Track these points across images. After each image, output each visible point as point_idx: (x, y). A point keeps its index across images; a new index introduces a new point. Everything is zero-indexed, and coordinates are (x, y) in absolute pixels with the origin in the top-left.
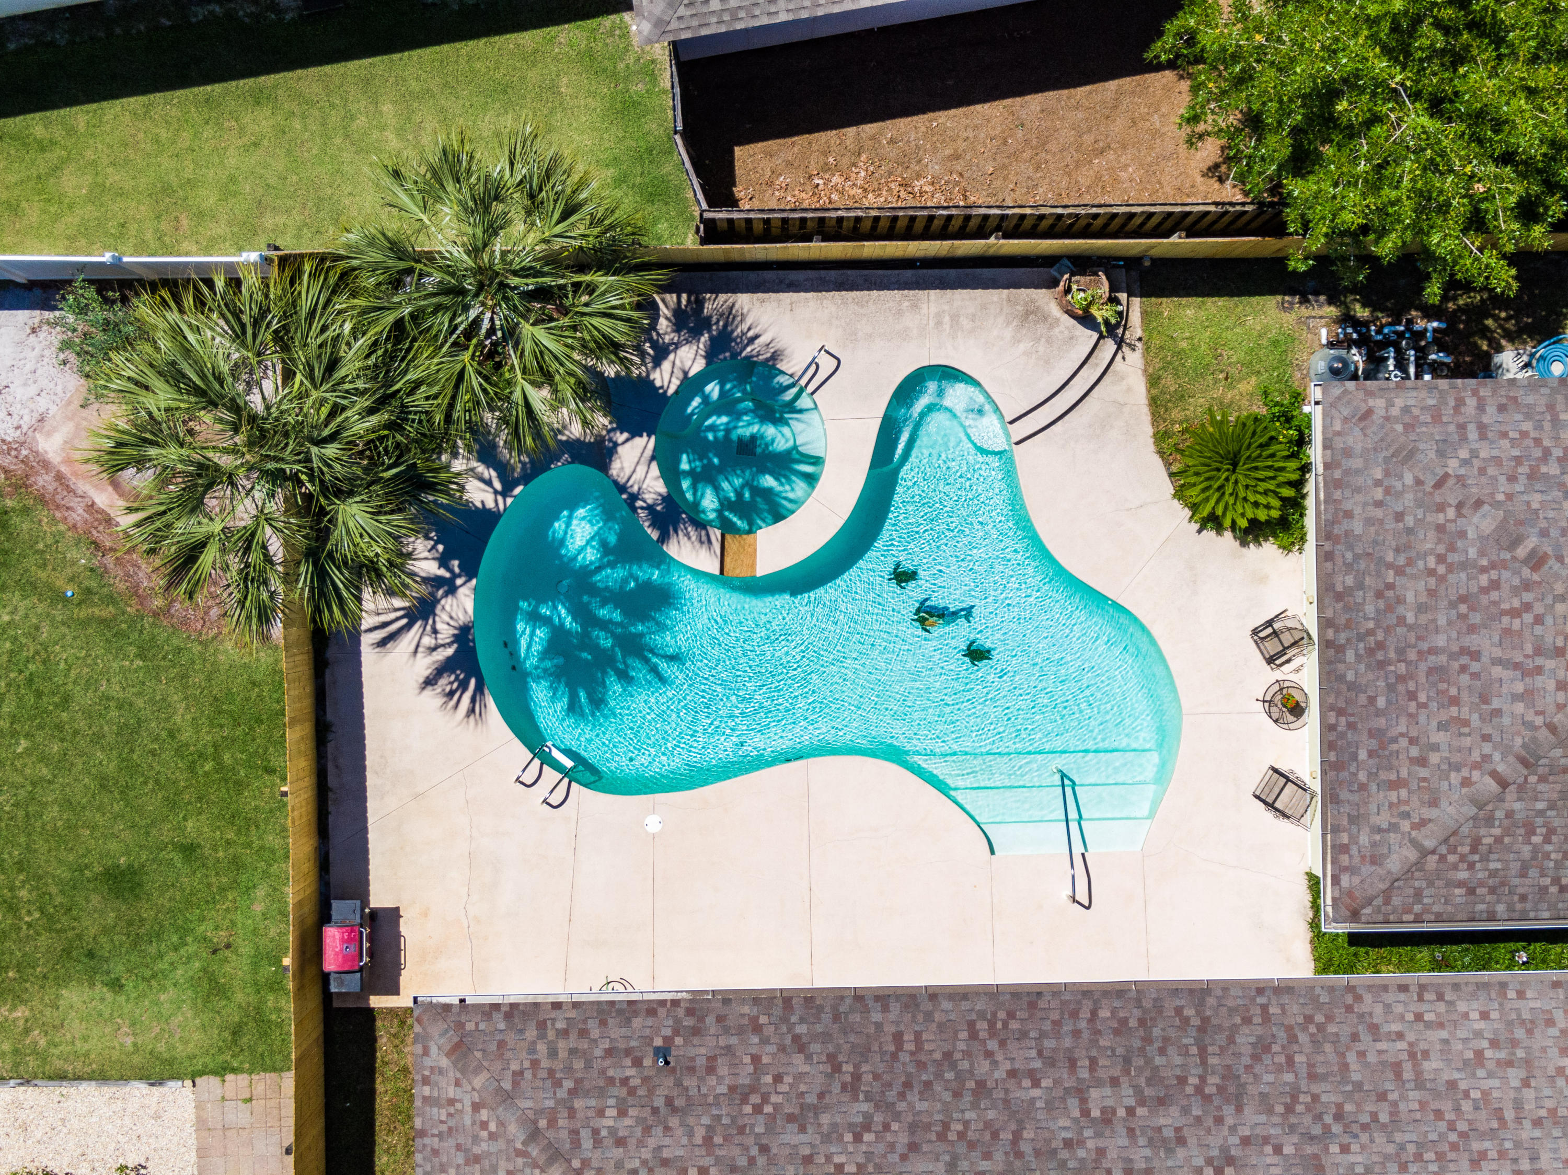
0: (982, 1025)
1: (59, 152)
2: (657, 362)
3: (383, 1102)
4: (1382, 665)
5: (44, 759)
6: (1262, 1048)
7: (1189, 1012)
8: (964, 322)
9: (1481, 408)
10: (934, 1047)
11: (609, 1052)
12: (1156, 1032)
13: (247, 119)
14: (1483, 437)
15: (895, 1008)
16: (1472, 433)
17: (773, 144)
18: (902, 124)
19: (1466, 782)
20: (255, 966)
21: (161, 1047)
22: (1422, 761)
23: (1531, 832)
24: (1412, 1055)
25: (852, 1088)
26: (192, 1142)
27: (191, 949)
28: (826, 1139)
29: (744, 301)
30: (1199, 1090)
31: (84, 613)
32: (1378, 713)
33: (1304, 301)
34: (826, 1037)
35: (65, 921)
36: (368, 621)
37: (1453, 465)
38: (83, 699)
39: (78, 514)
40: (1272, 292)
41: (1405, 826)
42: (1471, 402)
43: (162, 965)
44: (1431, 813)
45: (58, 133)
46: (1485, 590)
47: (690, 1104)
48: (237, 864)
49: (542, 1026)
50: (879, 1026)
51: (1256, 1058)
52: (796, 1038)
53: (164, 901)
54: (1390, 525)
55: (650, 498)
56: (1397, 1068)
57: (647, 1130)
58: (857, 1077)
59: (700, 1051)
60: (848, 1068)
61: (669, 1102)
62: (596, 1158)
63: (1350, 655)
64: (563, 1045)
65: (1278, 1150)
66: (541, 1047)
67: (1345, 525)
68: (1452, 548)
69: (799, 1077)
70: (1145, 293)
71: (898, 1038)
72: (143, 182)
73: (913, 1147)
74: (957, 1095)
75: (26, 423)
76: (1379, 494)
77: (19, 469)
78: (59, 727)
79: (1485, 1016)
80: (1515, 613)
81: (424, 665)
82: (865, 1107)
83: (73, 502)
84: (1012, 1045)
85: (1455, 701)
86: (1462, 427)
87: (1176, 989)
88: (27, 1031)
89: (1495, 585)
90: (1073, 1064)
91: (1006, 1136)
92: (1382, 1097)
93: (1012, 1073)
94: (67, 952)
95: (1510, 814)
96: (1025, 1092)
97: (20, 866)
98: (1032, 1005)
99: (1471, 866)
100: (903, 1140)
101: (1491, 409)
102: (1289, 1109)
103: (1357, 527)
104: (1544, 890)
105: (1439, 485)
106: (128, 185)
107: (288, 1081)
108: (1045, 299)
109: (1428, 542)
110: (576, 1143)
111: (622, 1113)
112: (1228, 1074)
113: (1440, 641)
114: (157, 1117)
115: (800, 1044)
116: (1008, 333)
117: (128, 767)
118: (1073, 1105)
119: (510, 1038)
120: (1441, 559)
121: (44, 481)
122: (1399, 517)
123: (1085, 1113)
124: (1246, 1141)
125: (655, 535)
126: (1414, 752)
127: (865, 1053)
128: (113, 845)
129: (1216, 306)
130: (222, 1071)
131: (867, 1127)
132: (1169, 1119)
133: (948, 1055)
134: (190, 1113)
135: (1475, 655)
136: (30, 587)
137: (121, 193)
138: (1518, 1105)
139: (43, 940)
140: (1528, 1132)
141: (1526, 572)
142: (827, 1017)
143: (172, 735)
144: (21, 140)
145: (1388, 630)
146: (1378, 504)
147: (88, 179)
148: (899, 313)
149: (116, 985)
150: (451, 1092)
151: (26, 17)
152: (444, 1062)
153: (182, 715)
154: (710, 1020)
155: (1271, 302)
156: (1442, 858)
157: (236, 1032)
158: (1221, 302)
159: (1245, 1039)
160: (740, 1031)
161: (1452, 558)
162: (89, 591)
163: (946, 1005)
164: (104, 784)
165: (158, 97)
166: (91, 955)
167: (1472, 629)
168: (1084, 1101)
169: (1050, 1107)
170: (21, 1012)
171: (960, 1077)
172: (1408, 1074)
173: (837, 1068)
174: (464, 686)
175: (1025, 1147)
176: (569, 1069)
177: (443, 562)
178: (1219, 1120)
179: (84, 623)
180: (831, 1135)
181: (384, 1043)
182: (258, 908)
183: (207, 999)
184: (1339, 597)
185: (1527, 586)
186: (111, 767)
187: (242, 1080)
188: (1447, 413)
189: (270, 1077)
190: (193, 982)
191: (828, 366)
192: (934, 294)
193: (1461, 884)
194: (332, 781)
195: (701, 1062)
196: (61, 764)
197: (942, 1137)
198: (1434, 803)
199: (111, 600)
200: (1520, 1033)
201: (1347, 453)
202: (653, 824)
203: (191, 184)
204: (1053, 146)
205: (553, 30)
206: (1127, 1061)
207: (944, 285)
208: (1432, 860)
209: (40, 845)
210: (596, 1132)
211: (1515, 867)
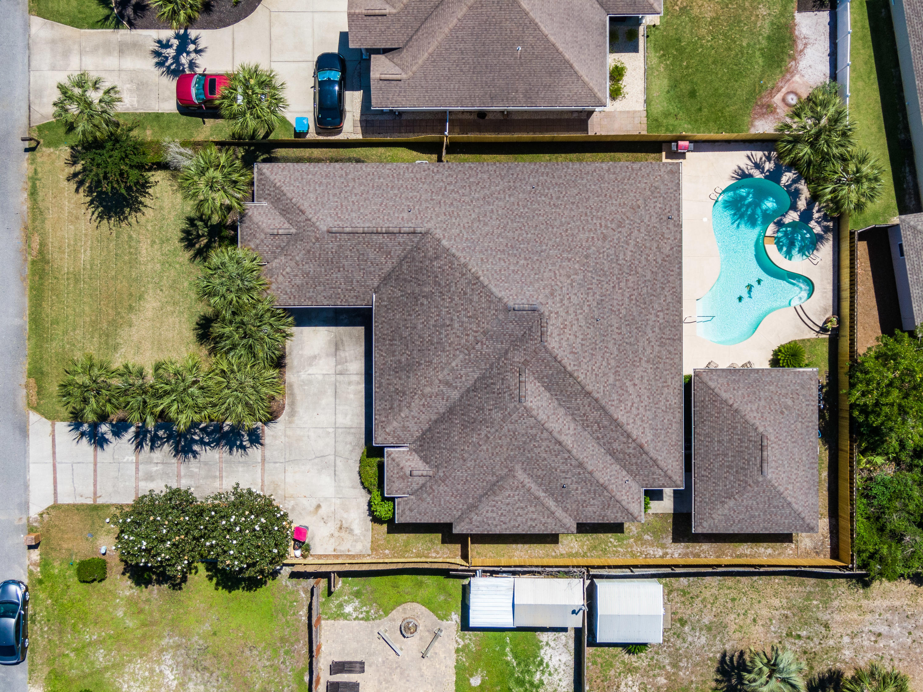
0: (674, 290)
1: (867, 81)
2: (817, 222)
3: (639, 155)
4: (755, 382)
5: (722, 76)
6: (670, 353)
7: (677, 337)
8: (824, 295)
9: (813, 406)
10: (671, 279)
11: (671, 206)
12: (673, 329)
13: (875, 126)
14: (807, 405)
15: (678, 270)
16: (808, 403)
17: (867, 251)
18: (872, 281)
19: (731, 398)
20: (673, 125)
21: (653, 102)
22: (734, 389)
23: (718, 413)
24: (668, 386)
25: (664, 260)
26: (631, 110)
27: (676, 110)
28: (654, 253)
29: (831, 243)
30: (662, 337)
31: (757, 85)
32: (744, 381)
33: (827, 377)
34: (673, 254)
35: (684, 80)
36: (754, 153)
37: (801, 397)
38: (736, 85)
39: (780, 84)
40: (830, 369)
41: (719, 386)
42: (813, 403)
43: (673, 103)
44: (723, 391)
45: (872, 81)
46: (774, 402)
47: (661, 223)
48: (696, 121)
49: (676, 191)
50: (675, 267)
51: (668, 351)
52: (673, 248)
53: (688, 104)
54: (787, 384)
55: (784, 220)
56: (666, 382)
57: (656, 213)
58: (665, 261)
59: (671, 226)
60: (667, 259)
61: (662, 219)
62: (652, 202)
63: (756, 375)
64: (672, 195)
65: (651, 353)
66: (672, 190)
67: (786, 375)
68: (783, 396)
69: (666, 248)
70: (830, 338)
71: (672, 271)
72: (860, 101)
73: (653, 272)
74: (662, 283)
75: (803, 72)
76: (794, 382)
77: (791, 70)
78: (730, 79)
79: (675, 403)
80: (770, 408)
81: (743, 166)
82: (660, 263)
83: (783, 83)
84: (671, 296)
85: (748, 396)
86: (808, 401)
87: (681, 334)
88: (657, 71)
89: (776, 405)
90: (667, 309)
91: (654, 293)
92: (661, 378)
93: (666, 296)
94: (677, 81)
95: (723, 408)
96: (663, 299)
97: (697, 70)
98: (678, 302)
99: (709, 401)
100: (654, 270)
101: (812, 408)
102: (658, 357)
103: (786, 377)
104: (702, 418)
105: (797, 394)
106: (859, 97)
107: (644, 133)
108: (829, 314)
109: (784, 391)
110: (654, 198)
111: (660, 208)
112: (665, 344)
113: (762, 393)
114: (637, 101)
115: (672, 249)
116: (822, 305)
117: (720, 96)
118: (659, 309)
119: (674, 184)
120: (780, 394)
121: (788, 76)
122: (789, 386)
123: (658, 311)
124: (653, 346)
125: (775, 221)
126: (736, 388)
127: (670, 263)
128: (701, 92)
129: (826, 355)
130: (647, 116)
131: (656, 262)
132: (657, 330)
133: (669, 282)
134: (637, 109)
135: (760, 400)
136: (763, 72)
137: (858, 96)
138: (659, 408)
139: (679, 75)
140: (654, 409)
141: (779, 411)
142: (677, 255)
143: (728, 106)
144: (870, 73)
145: (763, 383)
146: (791, 381)
147: (861, 88)
148: (827, 279)
149: (668, 92)
150: (662, 170)
151: (900, 74)
152: (669, 169)
153: (732, 108)
154: (676, 229)
155: (827, 369)
156: (711, 394)
157: (656, 120)
158: (827, 357)
159: (671, 349)
160: (674, 236)
161: (781, 396)
162: (762, 87)
163: (679, 282)
164: (716, 90)
165: (880, 105)
166: (676, 86)
167: (765, 400)
168: (660, 311)
169: (660, 303)
170: (662, 70)
171: (665, 284)
172: (665, 384)
173: (667, 257)
174: (738, 175)
175: (652, 297)
176: (668, 196)
177: (768, 171)
178: (657, 341)
179: (754, 85)
180: (655, 255)
181: (653, 155)
182: (686, 126)
183: (664, 113)
184: (769, 373)
185: (776, 411)
186: (720, 91)
187: (645, 122)
188: (811, 398)
189: (646, 128)
190: (668, 110)
191: (815, 262)
192: (831, 288)
193: (704, 399)
194: (717, 144)
195: (669, 226)
196: (721, 80)
197: (654, 279)
198: (725, 392)
199: (760, 92)
200: (672, 411)
201: (802, 375)
202: (705, 220)
203: (860, 113)
204: (865, 317)
205: (895, 199)
206: (668, 322)
207: (834, 290)
208: (711, 392)
209: (702, 75)
210: (656, 202)
211: (709, 411)
